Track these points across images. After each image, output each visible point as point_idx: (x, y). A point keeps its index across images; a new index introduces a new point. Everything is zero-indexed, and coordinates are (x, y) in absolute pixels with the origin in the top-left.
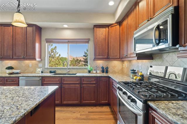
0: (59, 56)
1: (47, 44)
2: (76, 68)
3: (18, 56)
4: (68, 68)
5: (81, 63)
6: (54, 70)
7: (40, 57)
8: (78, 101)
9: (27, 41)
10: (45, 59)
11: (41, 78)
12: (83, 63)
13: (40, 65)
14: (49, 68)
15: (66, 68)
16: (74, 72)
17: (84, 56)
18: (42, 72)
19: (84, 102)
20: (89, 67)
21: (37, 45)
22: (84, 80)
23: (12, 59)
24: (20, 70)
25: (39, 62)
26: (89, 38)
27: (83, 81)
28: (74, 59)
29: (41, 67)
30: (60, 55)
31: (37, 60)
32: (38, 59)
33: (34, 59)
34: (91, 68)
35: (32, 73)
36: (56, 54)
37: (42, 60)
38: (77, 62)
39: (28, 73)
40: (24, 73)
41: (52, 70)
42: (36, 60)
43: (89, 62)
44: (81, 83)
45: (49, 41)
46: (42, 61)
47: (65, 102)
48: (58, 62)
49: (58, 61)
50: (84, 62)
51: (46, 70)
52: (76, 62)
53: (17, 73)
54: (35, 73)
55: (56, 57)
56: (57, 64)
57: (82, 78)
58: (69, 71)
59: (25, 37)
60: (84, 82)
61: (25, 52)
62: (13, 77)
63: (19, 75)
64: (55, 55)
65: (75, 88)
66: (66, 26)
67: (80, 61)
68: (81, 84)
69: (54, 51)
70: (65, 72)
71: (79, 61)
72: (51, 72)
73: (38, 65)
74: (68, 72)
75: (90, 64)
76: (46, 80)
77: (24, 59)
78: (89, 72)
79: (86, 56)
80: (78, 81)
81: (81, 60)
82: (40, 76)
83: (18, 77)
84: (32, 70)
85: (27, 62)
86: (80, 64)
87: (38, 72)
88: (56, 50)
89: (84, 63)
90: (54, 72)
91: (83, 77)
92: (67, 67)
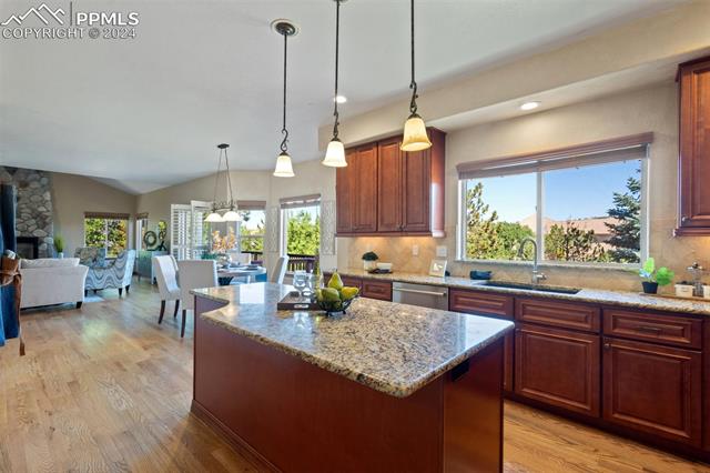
0: (492, 220)
1: (460, 182)
2: (576, 268)
3: (388, 226)
4: (540, 267)
5: (594, 245)
6: (484, 270)
7: (442, 228)
8: (585, 403)
9: (409, 180)
10: (455, 234)
11: (446, 291)
12: (607, 247)
13: (442, 250)
14: (468, 263)
15: (531, 266)
16: (566, 281)
17: (612, 213)
18: (447, 274)
19: (616, 416)
20: (647, 267)
21: (434, 189)
22: (621, 320)
23: (376, 232)
24: (390, 264)
25: (440, 241)
26: (650, 130)
27: (615, 327)
28: (555, 228)
29: (443, 258)
30: (494, 214)
31: (434, 235)
32: (436, 233)
33: (426, 232)
34: (663, 270)
35: (418, 273)
36: (480, 211)
37: (445, 236)
38: (572, 243)
39: (410, 272)
40: (399, 272)
41: (480, 270)
42: (431, 235)
43: (645, 243)
44: (602, 331)
45: (467, 171)
46: (448, 238)
47: (525, 390)
48: (490, 242)
49: (490, 238)
50: (614, 242)
51: (459, 269)
52: (568, 240)
53: (386, 272)
54: (427, 274)
55: (482, 224)
56: (485, 250)
57: (606, 311)
58: (544, 278)
59: (404, 170)
60: (616, 331)
61: (405, 214)
62: (379, 281)
63: (390, 277)
64: (477, 217)
65: (570, 346)
66: (529, 106)
67: (587, 236)
68: (601, 334)
69: (475, 200)
70: (525, 279)
71: (581, 238)
72: (474, 276)
73: (435, 251)
74: (538, 279)
75: (651, 251)
76: (461, 299)
77: (403, 232)
78: (651, 288)
79: (627, 214)
80: (586, 322)
81: (592, 232)
82: (443, 286)
83: (390, 283)
84: (418, 264)
85: (407, 241)
86: (590, 252)
87: (437, 274)
88: (482, 199)
89: (614, 249)
90: (486, 276)
91: (617, 306)
92: (533, 263)
